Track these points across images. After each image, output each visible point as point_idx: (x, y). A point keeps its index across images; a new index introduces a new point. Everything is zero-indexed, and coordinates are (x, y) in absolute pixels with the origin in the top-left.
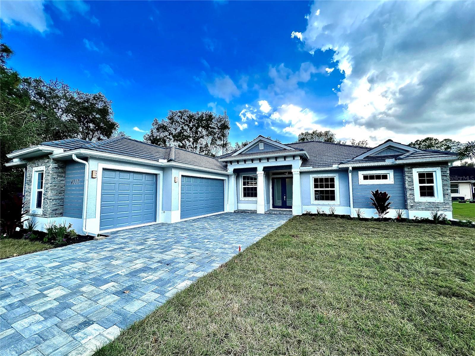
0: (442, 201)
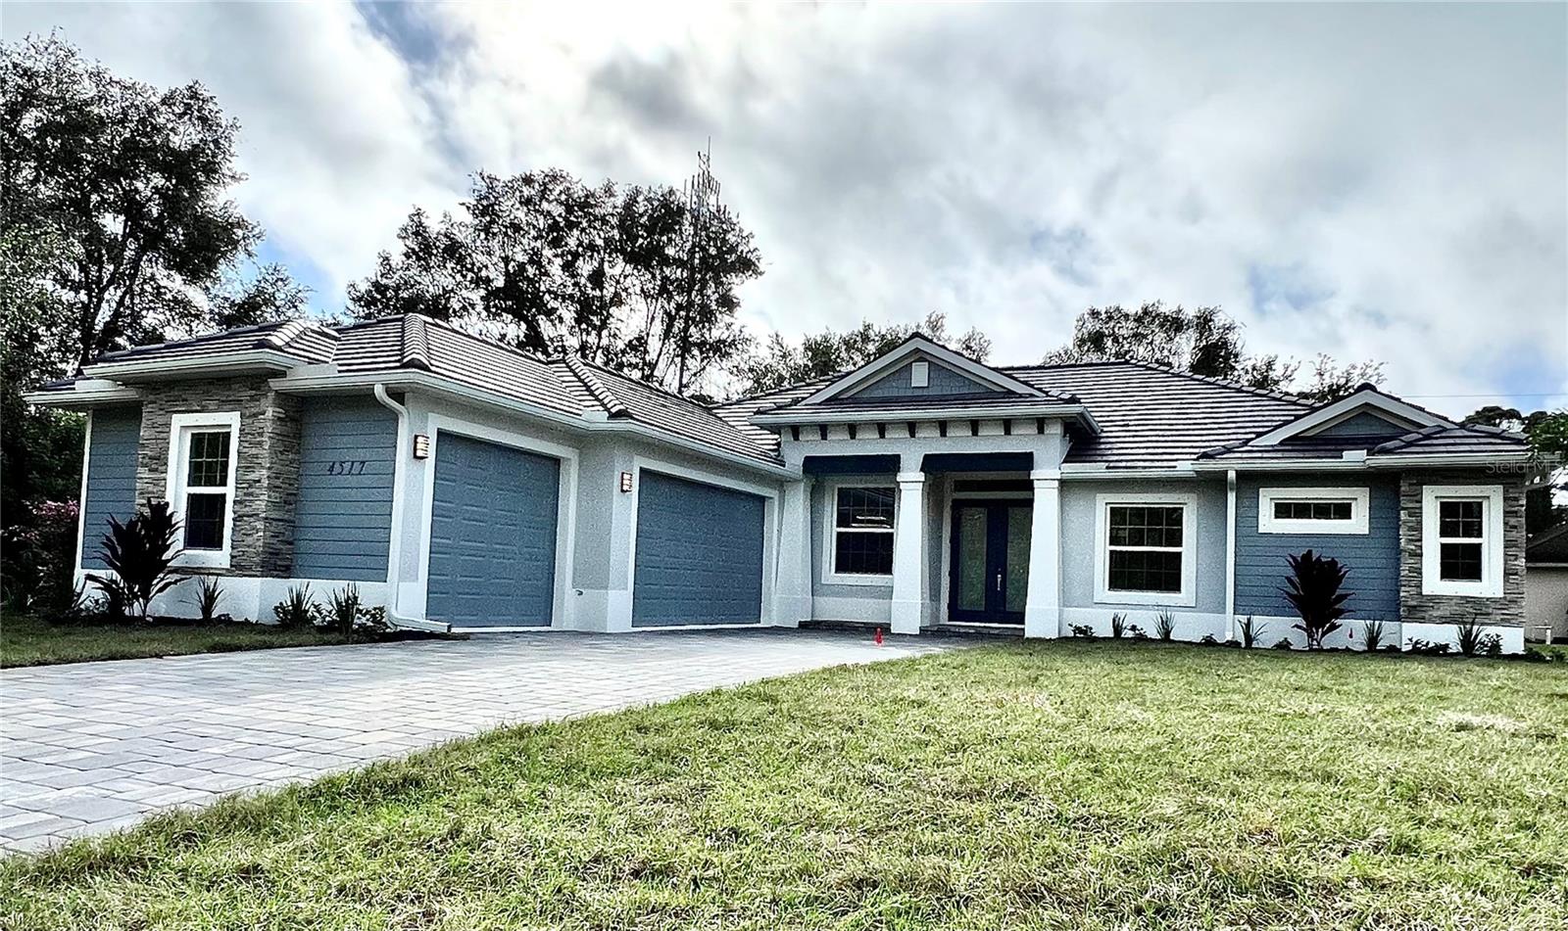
0: (1500, 594)
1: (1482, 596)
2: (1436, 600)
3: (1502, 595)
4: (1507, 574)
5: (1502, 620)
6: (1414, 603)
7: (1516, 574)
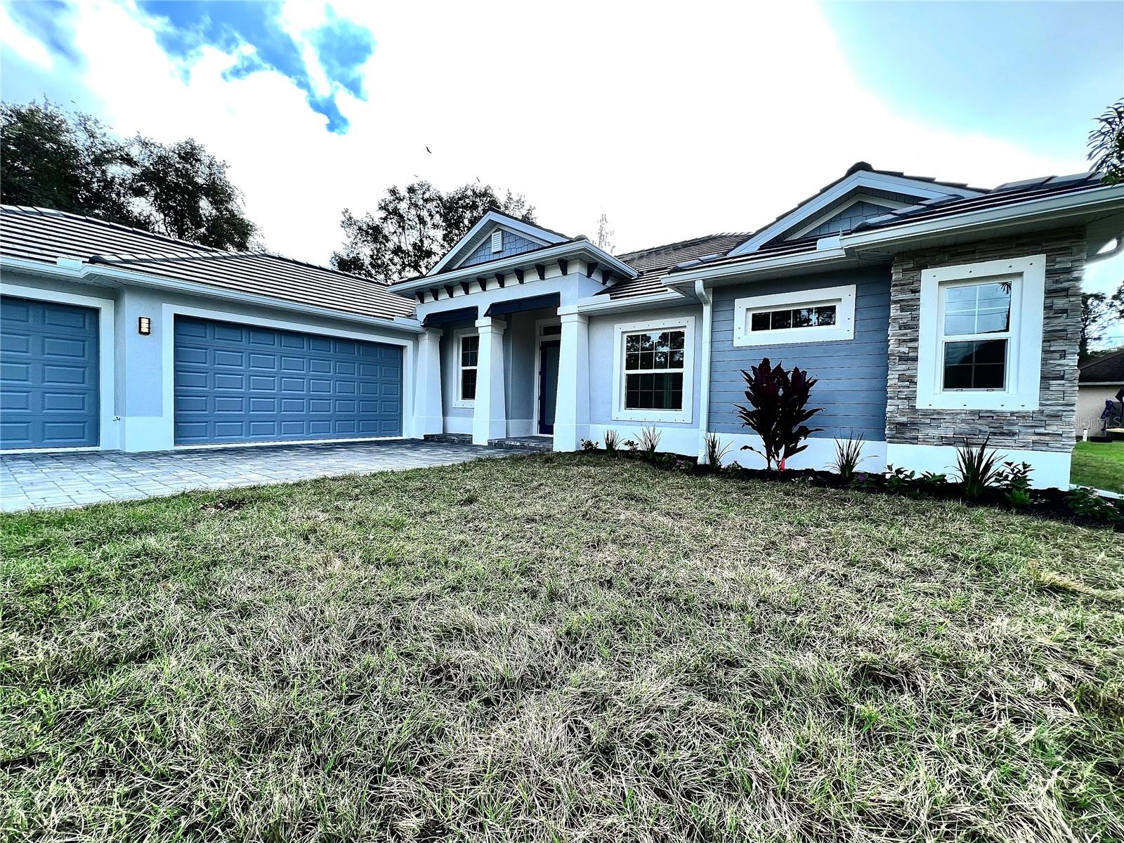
0: (1032, 405)
1: (1003, 409)
2: (935, 416)
3: (1037, 408)
4: (1046, 378)
5: (1034, 442)
6: (904, 419)
7: (1062, 378)
